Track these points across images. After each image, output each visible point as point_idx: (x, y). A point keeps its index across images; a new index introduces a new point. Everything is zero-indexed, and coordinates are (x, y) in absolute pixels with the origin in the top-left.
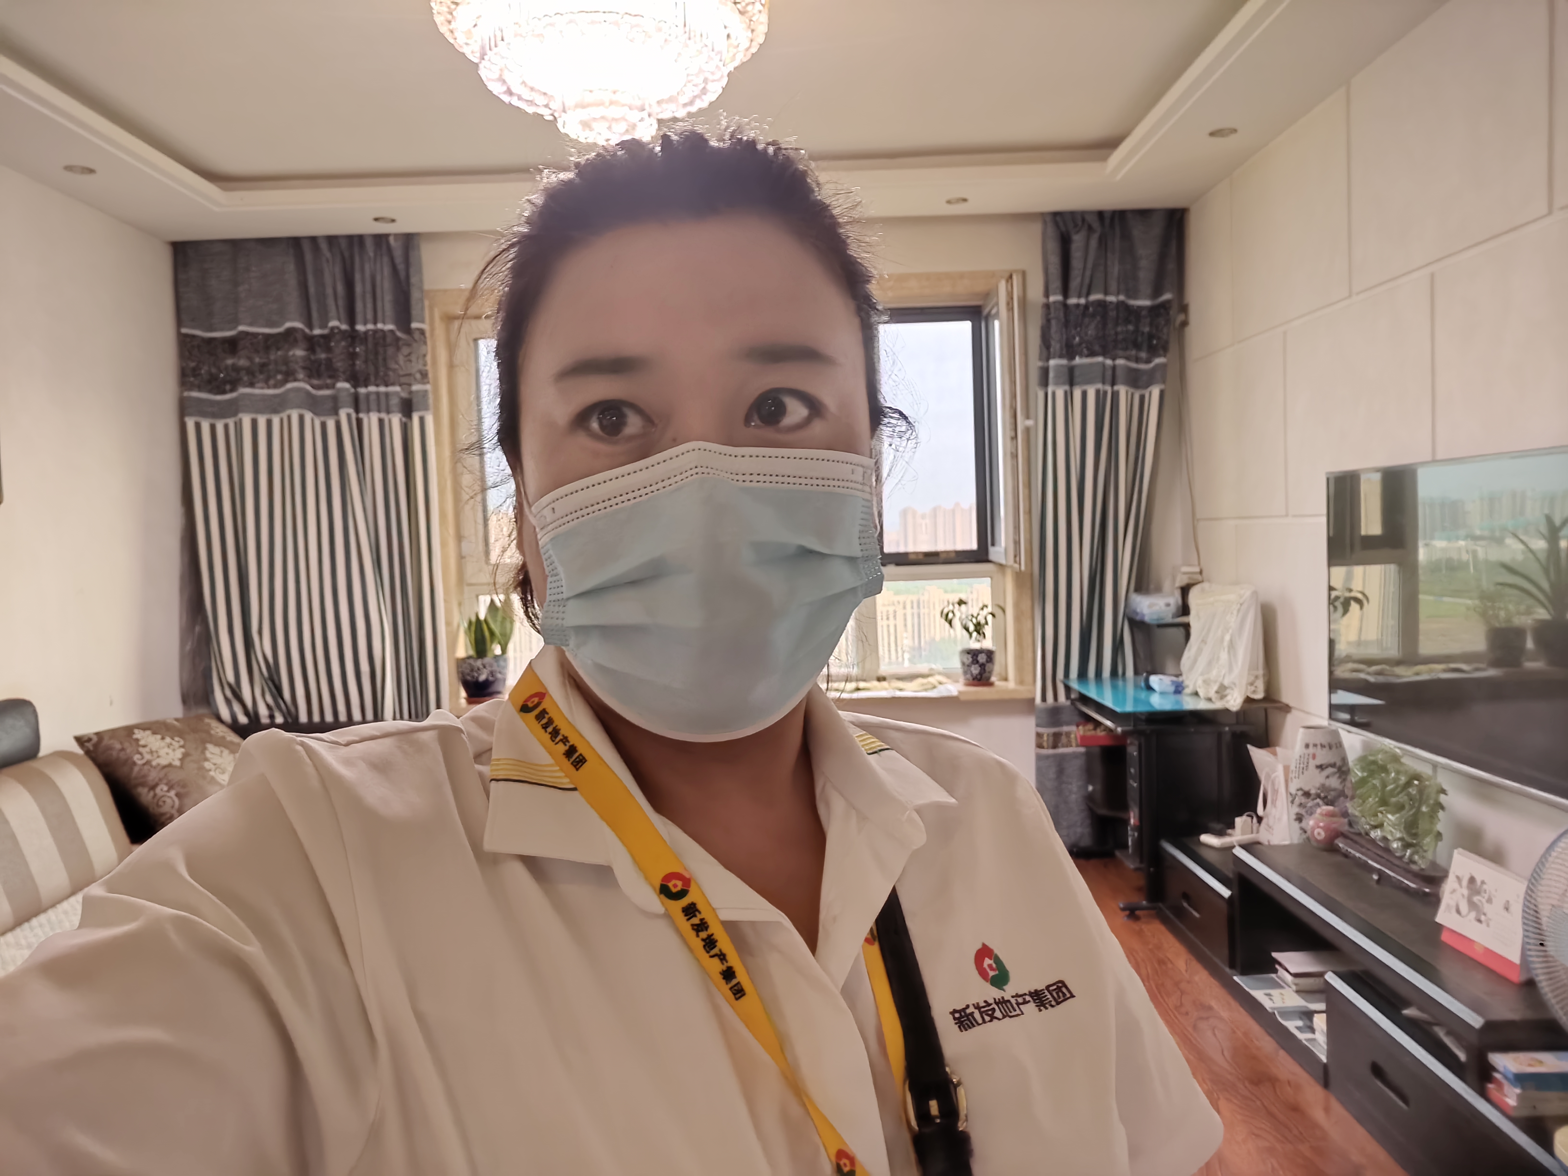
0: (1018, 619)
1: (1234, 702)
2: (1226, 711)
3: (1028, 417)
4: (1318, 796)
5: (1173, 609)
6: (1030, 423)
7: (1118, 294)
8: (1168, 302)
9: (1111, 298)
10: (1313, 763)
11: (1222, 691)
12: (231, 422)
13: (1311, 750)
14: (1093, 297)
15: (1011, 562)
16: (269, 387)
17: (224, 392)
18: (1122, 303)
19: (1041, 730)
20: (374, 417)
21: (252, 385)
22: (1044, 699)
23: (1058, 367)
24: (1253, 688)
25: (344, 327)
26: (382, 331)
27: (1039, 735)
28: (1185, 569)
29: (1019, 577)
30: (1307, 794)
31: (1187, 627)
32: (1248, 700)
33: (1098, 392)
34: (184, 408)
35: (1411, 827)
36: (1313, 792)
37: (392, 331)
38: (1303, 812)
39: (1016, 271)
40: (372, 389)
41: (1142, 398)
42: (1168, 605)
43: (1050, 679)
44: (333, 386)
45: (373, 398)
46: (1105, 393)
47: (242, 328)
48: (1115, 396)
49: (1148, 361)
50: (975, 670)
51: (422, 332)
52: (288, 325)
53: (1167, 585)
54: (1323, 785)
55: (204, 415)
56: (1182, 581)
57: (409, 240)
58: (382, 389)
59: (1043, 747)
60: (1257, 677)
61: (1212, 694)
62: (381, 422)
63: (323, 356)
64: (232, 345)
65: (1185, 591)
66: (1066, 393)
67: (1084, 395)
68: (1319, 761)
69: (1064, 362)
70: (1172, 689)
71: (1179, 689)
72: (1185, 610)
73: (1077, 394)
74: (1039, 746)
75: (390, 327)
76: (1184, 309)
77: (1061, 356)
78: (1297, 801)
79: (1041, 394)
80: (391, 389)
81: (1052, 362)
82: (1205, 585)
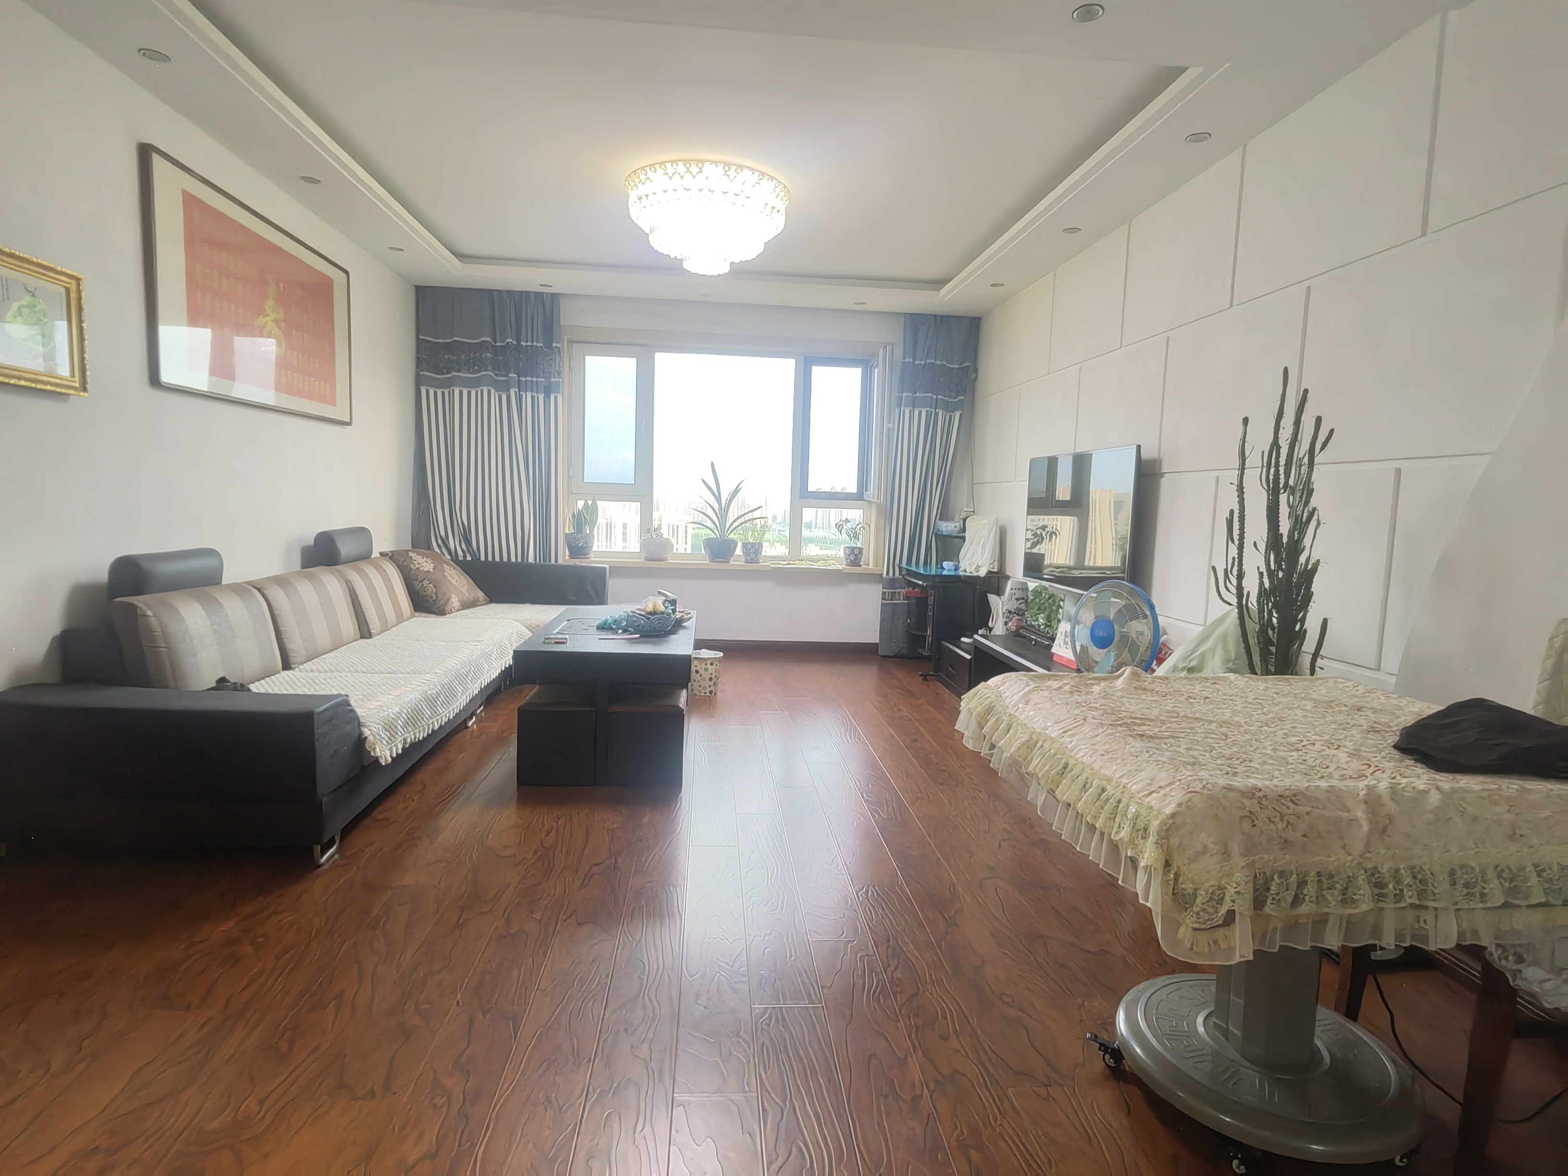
0: (877, 530)
1: (982, 573)
2: (978, 577)
3: (890, 423)
4: (1015, 613)
5: (958, 529)
6: (890, 425)
7: (942, 360)
8: (968, 366)
9: (938, 362)
10: (1014, 597)
11: (978, 568)
12: (446, 391)
13: (1014, 591)
14: (928, 361)
15: (875, 500)
16: (469, 373)
17: (443, 374)
18: (943, 365)
19: (885, 590)
20: (529, 394)
21: (459, 371)
22: (888, 573)
23: (906, 396)
24: (992, 566)
25: (514, 343)
26: (536, 346)
27: (884, 593)
28: (966, 509)
29: (879, 506)
30: (1010, 612)
31: (964, 538)
32: (990, 572)
33: (927, 411)
34: (419, 382)
35: (1048, 619)
36: (1013, 611)
37: (541, 347)
38: (1008, 620)
39: (889, 343)
40: (529, 379)
41: (950, 417)
42: (956, 527)
43: (891, 563)
44: (507, 376)
45: (529, 384)
46: (931, 412)
47: (455, 338)
48: (937, 414)
49: (955, 398)
50: (852, 558)
51: (558, 348)
52: (483, 339)
53: (957, 519)
54: (1018, 608)
55: (431, 386)
56: (963, 515)
57: (555, 297)
58: (535, 379)
59: (885, 600)
60: (995, 561)
61: (973, 570)
62: (533, 397)
63: (501, 358)
64: (448, 347)
65: (965, 520)
66: (910, 411)
67: (920, 413)
68: (1017, 596)
69: (911, 394)
70: (954, 568)
71: (957, 568)
72: (964, 530)
73: (916, 412)
74: (884, 599)
75: (539, 345)
76: (976, 371)
77: (910, 392)
78: (1005, 616)
79: (897, 411)
80: (539, 379)
81: (904, 394)
82: (975, 516)
